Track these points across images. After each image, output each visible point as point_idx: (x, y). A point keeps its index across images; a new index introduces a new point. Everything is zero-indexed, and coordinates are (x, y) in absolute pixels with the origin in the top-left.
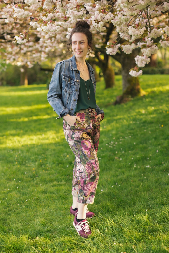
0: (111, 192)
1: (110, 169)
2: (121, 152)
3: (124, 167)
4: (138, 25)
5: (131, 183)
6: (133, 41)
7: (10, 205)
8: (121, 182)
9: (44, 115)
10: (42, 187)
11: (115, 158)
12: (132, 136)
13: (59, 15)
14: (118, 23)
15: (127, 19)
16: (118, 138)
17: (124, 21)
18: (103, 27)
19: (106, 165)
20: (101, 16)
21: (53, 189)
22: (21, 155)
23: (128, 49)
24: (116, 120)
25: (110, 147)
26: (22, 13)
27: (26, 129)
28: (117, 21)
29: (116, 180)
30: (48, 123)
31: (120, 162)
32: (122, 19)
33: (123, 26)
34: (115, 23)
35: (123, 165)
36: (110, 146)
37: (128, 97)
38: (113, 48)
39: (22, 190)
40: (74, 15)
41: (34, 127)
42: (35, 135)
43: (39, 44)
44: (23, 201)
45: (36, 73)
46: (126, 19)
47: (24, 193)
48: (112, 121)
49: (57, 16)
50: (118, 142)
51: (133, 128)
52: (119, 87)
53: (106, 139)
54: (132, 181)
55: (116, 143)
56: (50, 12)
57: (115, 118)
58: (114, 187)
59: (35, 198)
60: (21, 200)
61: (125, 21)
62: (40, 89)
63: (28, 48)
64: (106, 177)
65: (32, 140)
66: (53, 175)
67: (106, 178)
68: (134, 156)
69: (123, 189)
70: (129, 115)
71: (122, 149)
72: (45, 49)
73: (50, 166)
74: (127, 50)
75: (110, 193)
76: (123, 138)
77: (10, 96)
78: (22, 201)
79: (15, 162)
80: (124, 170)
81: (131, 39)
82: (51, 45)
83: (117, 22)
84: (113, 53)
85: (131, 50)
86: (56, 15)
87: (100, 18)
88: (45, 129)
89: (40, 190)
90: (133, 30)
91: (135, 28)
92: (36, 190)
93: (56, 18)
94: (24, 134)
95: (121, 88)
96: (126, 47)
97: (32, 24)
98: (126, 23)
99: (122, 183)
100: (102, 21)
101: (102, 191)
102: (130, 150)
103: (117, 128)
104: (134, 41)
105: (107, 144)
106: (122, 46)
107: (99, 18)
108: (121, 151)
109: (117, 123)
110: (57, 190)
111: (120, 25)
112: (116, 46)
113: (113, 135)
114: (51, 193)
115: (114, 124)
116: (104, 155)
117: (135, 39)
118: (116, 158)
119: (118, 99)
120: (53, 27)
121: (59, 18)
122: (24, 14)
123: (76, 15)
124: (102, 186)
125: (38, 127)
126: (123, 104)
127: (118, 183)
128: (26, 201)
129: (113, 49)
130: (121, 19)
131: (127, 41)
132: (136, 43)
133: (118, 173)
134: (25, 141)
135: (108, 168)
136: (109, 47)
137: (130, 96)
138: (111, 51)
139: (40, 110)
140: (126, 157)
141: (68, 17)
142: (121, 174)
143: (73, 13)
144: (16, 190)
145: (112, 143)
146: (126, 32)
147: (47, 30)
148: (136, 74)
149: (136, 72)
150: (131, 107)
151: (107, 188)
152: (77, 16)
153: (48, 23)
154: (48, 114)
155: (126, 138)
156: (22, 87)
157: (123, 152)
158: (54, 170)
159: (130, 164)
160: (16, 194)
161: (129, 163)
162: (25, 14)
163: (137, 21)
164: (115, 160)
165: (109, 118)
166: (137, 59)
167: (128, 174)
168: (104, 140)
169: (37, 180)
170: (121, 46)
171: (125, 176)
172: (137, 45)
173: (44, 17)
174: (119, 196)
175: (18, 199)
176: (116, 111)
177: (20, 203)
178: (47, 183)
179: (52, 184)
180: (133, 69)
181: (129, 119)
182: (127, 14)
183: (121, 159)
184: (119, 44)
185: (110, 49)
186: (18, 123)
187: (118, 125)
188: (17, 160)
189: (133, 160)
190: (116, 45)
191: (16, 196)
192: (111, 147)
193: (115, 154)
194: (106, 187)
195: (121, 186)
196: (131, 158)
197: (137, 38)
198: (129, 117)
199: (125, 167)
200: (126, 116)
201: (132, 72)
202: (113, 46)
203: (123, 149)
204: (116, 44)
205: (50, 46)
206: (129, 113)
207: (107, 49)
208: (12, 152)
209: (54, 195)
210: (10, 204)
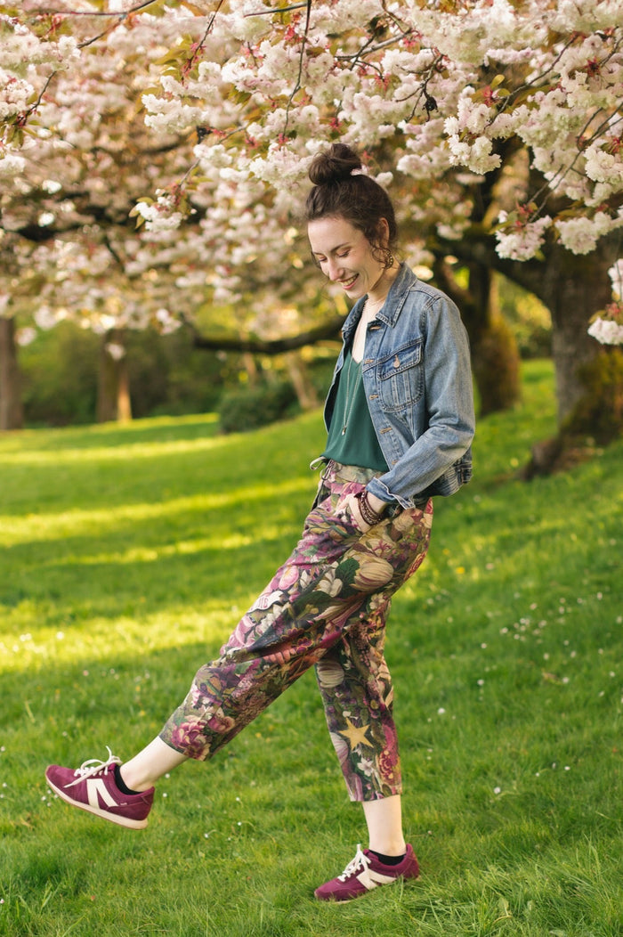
0: (535, 792)
1: (525, 716)
2: (568, 654)
3: (581, 705)
4: (619, 142)
5: (612, 756)
6: (598, 205)
7: (147, 853)
8: (573, 760)
9: (224, 535)
10: (261, 791)
11: (540, 678)
12: (604, 593)
13: (310, 115)
14: (541, 136)
15: (574, 121)
16: (551, 606)
17: (563, 127)
18: (491, 155)
19: (506, 703)
20: (482, 115)
21: (306, 794)
22: (155, 686)
23: (582, 234)
24: (538, 538)
25: (519, 641)
26: (171, 115)
27: (159, 589)
28: (535, 128)
29: (552, 753)
30: (247, 563)
31: (562, 689)
32: (557, 119)
33: (561, 145)
34: (529, 137)
35: (577, 699)
36: (516, 637)
37: (583, 445)
38: (522, 234)
39: (182, 804)
40: (369, 113)
41: (192, 583)
42: (199, 611)
43: (200, 232)
44: (192, 839)
45: (162, 366)
46: (571, 120)
47: (193, 812)
48: (522, 542)
49: (301, 120)
50: (549, 619)
51: (610, 563)
52: (541, 406)
53: (499, 613)
54: (614, 749)
55: (543, 623)
56: (273, 105)
57: (532, 529)
58: (546, 777)
59: (239, 824)
60: (186, 836)
61: (567, 127)
62: (191, 433)
63: (154, 254)
64: (509, 744)
65: (190, 628)
66: (296, 748)
67: (511, 747)
68: (618, 666)
69: (580, 781)
70: (590, 515)
71: (566, 643)
72: (230, 252)
73: (280, 720)
74: (579, 241)
75: (533, 795)
76: (572, 601)
77: (63, 468)
78: (190, 838)
79: (137, 708)
80: (580, 715)
81: (591, 196)
82: (254, 234)
83: (538, 132)
84: (522, 251)
85: (594, 239)
86: (299, 114)
87: (479, 124)
88: (239, 589)
89: (254, 798)
90: (604, 160)
91: (608, 152)
92: (238, 799)
93: (297, 126)
94: (150, 609)
95: (552, 409)
96: (572, 229)
97: (205, 154)
98: (571, 134)
99: (576, 762)
100: (484, 132)
101: (499, 793)
102: (602, 647)
103: (543, 568)
104: (606, 201)
105: (503, 627)
106: (559, 224)
107: (475, 125)
108: (566, 652)
109: (539, 547)
110: (322, 796)
111: (549, 142)
112: (534, 224)
113: (527, 593)
114: (298, 807)
115: (528, 551)
116: (495, 667)
117: (609, 193)
118: (546, 675)
119: (539, 455)
120: (292, 162)
121: (311, 125)
122: (179, 117)
123: (377, 111)
124: (499, 774)
125: (207, 580)
126: (561, 475)
127: (558, 762)
128: (207, 839)
129: (524, 238)
130: (552, 120)
131: (575, 204)
132: (611, 210)
133: (557, 729)
134: (162, 634)
135: (515, 712)
136: (508, 232)
137: (590, 441)
138: (514, 245)
139: (206, 516)
140: (584, 670)
141: (345, 120)
142: (572, 731)
143: (366, 105)
144: (161, 802)
145: (524, 625)
146: (571, 168)
147: (269, 175)
148: (617, 333)
149: (614, 323)
150: (596, 486)
151: (518, 783)
152: (380, 116)
153: (270, 148)
154: (242, 531)
155: (580, 601)
156: (107, 428)
157: (573, 654)
158: (297, 731)
159: (602, 694)
160: (163, 816)
161: (600, 691)
162: (185, 118)
163: (614, 124)
164: (541, 683)
165: (507, 532)
166: (618, 272)
167: (595, 729)
168: (490, 614)
169: (235, 769)
170: (553, 226)
171: (585, 736)
172: (614, 216)
173: (254, 124)
174: (566, 802)
175: (172, 832)
176: (533, 501)
177: (183, 846)
178: (277, 776)
179: (296, 779)
180: (603, 312)
181: (591, 531)
182: (576, 102)
183: (566, 680)
184: (544, 217)
185: (511, 238)
186: (120, 571)
187: (545, 556)
188: (143, 702)
189: (613, 679)
190: (534, 221)
191: (165, 823)
192: (523, 639)
193: (541, 664)
194: (515, 779)
195: (571, 769)
196: (608, 671)
197: (615, 192)
198: (591, 523)
199: (585, 705)
200: (575, 520)
201: (601, 325)
202: (524, 226)
203: (571, 644)
204: (534, 216)
205: (252, 241)
206: (591, 509)
207: (498, 238)
208: (117, 677)
209: (311, 814)
210: (147, 850)
